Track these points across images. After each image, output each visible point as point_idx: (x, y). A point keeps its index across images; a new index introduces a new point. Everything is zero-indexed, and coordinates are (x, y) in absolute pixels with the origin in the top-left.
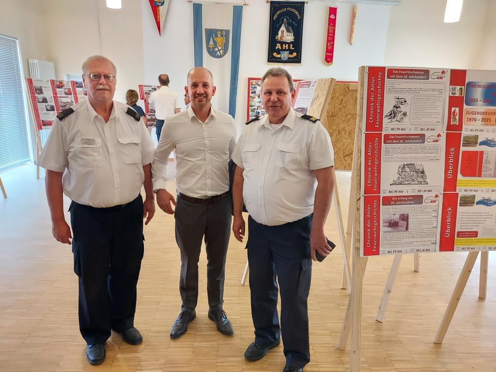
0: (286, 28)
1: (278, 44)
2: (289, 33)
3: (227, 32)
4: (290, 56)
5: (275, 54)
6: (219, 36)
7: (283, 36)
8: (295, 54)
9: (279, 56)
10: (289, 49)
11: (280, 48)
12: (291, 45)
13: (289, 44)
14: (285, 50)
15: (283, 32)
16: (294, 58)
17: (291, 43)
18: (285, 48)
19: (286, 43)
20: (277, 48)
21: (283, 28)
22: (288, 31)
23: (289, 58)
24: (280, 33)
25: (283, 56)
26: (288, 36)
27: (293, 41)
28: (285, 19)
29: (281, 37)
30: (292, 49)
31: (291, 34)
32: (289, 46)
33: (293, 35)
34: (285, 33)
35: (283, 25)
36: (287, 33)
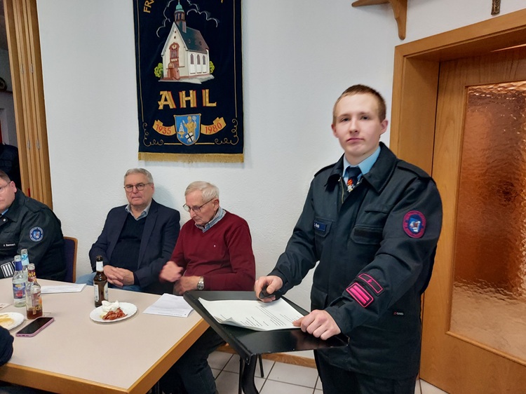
0: (183, 35)
1: (164, 94)
2: (195, 54)
4: (205, 130)
5: (158, 126)
7: (176, 64)
8: (220, 123)
9: (171, 131)
10: (200, 108)
11: (172, 106)
12: (206, 93)
13: (198, 88)
14: (189, 110)
15: (174, 51)
16: (220, 135)
17: (205, 85)
18: (188, 102)
19: (188, 87)
20: (161, 104)
21: (175, 37)
22: (192, 46)
23: (203, 137)
24: (166, 55)
25: (181, 129)
26: (192, 63)
27: (212, 77)
28: (179, 7)
29: (170, 69)
30: (208, 105)
31: (201, 55)
32: (199, 98)
33: (207, 57)
34: (184, 54)
35: (174, 28)
36: (189, 54)
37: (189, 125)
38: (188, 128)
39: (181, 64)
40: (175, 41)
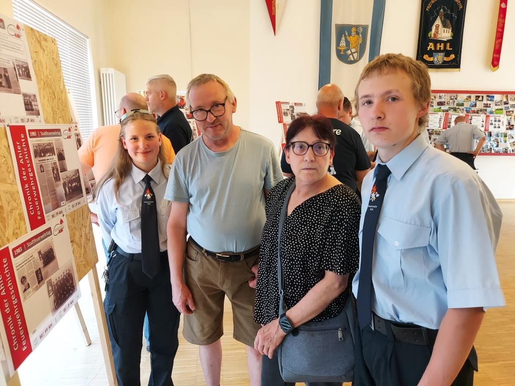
0: (442, 21)
1: (431, 44)
2: (446, 29)
3: (365, 28)
4: (446, 59)
5: (426, 57)
6: (353, 33)
7: (437, 32)
8: (453, 56)
9: (432, 59)
10: (445, 50)
11: (433, 49)
12: (448, 45)
13: (445, 43)
14: (440, 51)
15: (437, 27)
16: (451, 61)
17: (448, 41)
18: (440, 48)
19: (441, 42)
20: (429, 48)
21: (438, 22)
22: (445, 26)
23: (444, 62)
24: (434, 28)
25: (436, 58)
26: (444, 32)
27: (451, 38)
28: (442, 10)
29: (435, 34)
30: (449, 49)
31: (448, 30)
32: (445, 46)
33: (450, 30)
34: (441, 28)
35: (439, 18)
36: (443, 29)
37: (439, 57)
38: (439, 58)
39: (439, 33)
40: (438, 23)
